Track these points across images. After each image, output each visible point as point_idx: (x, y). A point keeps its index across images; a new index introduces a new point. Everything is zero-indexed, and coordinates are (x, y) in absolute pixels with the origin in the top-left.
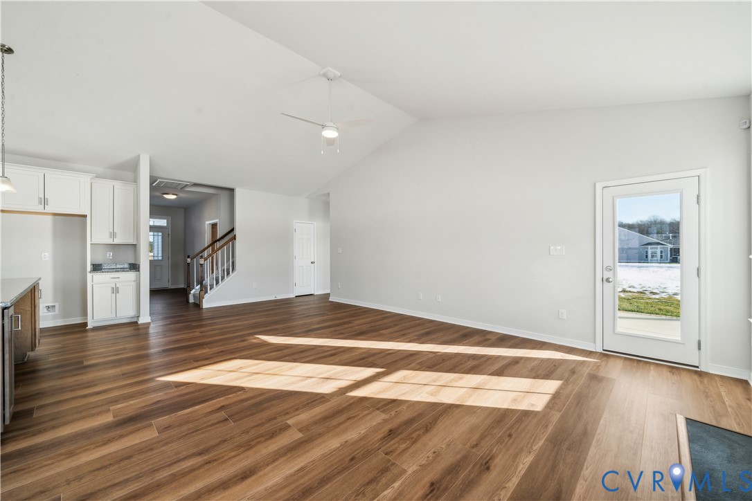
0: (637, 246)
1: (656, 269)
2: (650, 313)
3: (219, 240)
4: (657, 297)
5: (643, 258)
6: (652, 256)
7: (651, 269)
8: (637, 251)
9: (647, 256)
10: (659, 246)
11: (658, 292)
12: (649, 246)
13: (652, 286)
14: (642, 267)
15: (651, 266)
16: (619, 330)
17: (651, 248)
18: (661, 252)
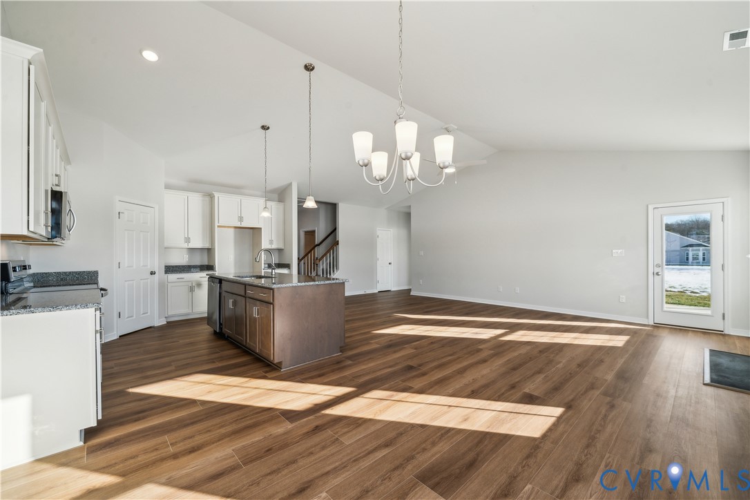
0: (678, 248)
1: (697, 272)
2: (690, 305)
3: (318, 245)
4: (697, 295)
5: (684, 261)
6: (694, 259)
7: (692, 271)
8: (678, 253)
9: (687, 259)
10: (701, 248)
11: (698, 292)
12: (690, 249)
13: (692, 286)
14: (682, 269)
15: (692, 269)
16: (665, 309)
17: (692, 250)
18: (704, 254)
